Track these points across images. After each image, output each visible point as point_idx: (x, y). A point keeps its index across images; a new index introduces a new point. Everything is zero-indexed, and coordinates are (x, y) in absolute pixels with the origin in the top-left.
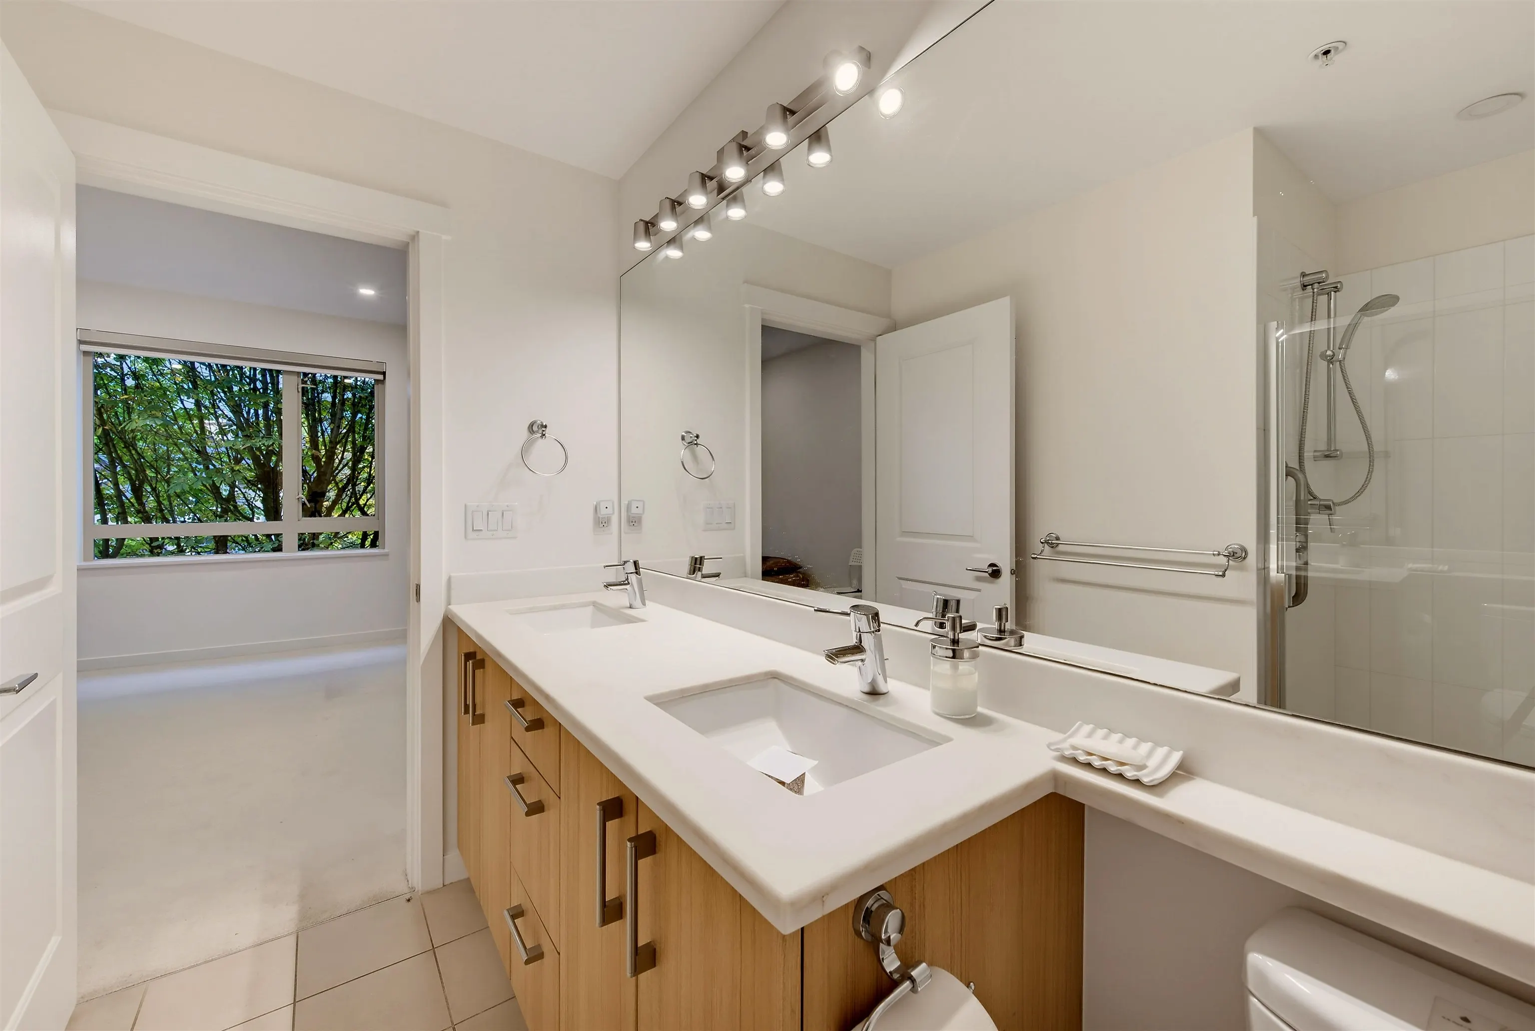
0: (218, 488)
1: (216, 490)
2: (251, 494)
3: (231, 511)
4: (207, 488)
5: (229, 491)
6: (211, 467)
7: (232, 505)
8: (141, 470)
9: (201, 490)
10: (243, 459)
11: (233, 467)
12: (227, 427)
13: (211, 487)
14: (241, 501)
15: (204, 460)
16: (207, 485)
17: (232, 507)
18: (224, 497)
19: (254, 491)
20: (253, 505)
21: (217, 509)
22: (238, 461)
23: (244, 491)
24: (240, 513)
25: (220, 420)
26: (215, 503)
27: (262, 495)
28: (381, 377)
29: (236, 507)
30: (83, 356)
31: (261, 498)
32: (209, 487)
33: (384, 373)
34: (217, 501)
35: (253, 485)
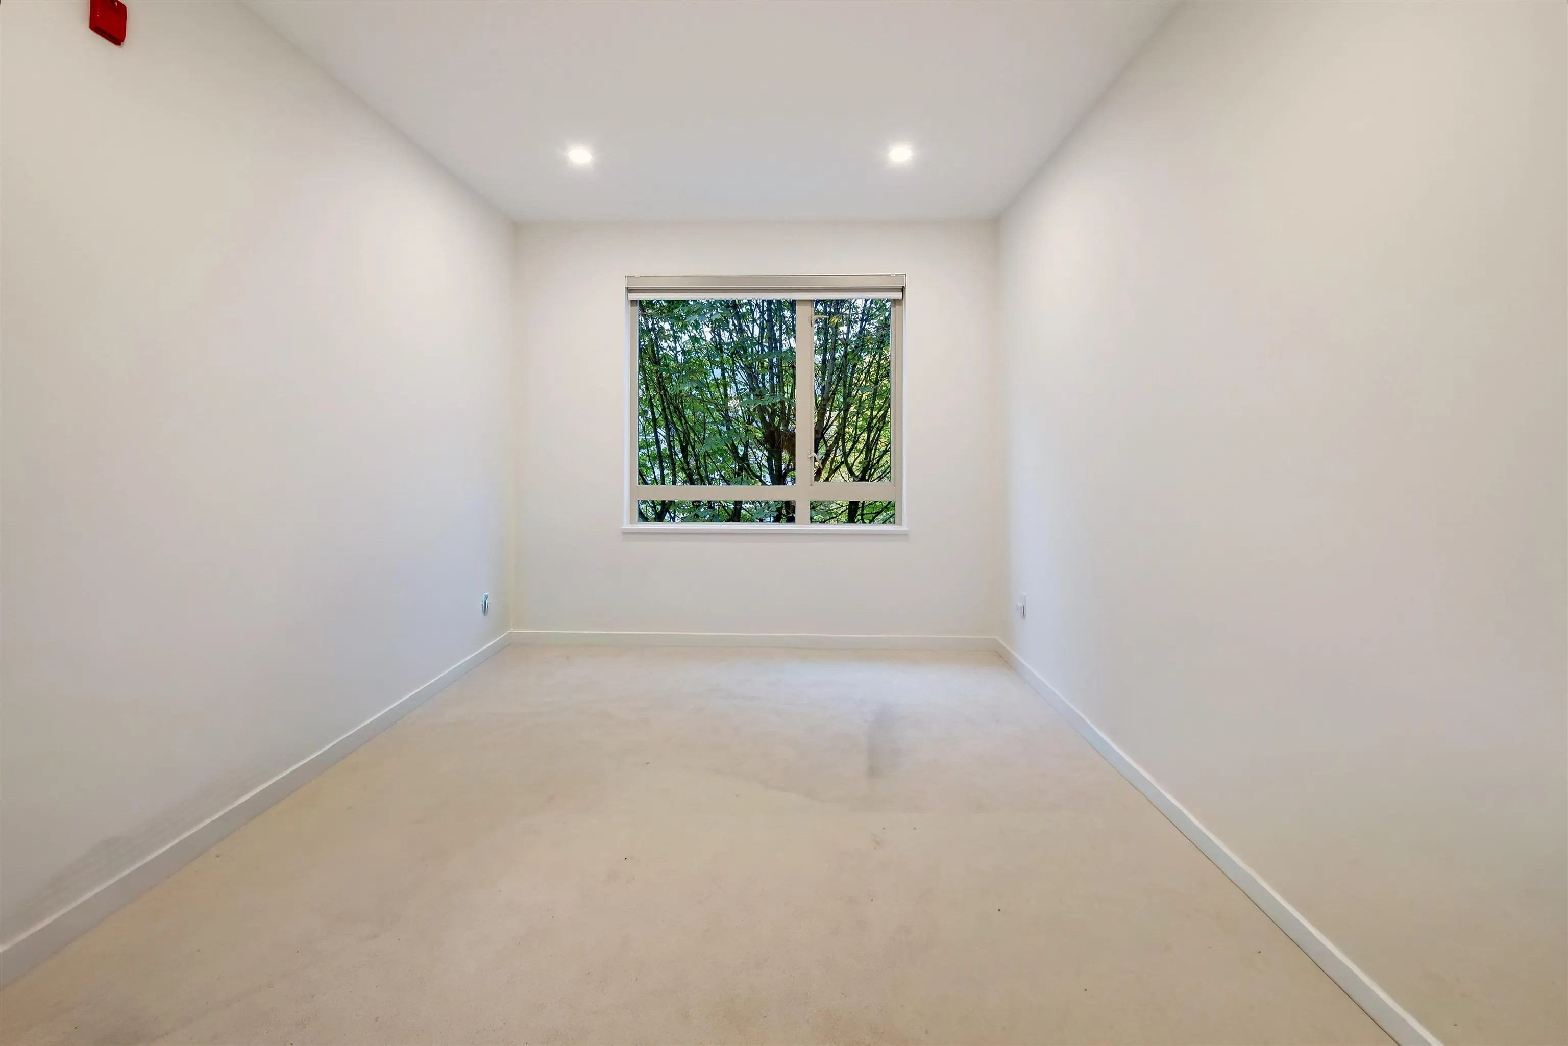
0: (736, 448)
1: (734, 449)
2: (759, 453)
3: (745, 469)
4: (729, 448)
5: (744, 451)
6: (731, 428)
7: (746, 464)
8: (687, 434)
9: (725, 450)
10: (753, 420)
11: (747, 427)
12: (743, 391)
13: (731, 446)
14: (752, 460)
15: (727, 422)
16: (729, 445)
17: (746, 466)
18: (740, 456)
19: (761, 450)
20: (761, 464)
21: (735, 467)
22: (750, 423)
23: (755, 450)
24: (751, 471)
25: (738, 385)
26: (734, 461)
27: (767, 455)
28: (898, 296)
29: (748, 465)
30: (631, 306)
31: (766, 457)
32: (730, 447)
33: (903, 290)
34: (735, 460)
35: (761, 444)
